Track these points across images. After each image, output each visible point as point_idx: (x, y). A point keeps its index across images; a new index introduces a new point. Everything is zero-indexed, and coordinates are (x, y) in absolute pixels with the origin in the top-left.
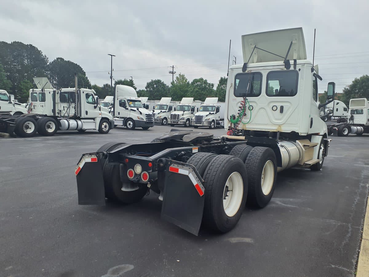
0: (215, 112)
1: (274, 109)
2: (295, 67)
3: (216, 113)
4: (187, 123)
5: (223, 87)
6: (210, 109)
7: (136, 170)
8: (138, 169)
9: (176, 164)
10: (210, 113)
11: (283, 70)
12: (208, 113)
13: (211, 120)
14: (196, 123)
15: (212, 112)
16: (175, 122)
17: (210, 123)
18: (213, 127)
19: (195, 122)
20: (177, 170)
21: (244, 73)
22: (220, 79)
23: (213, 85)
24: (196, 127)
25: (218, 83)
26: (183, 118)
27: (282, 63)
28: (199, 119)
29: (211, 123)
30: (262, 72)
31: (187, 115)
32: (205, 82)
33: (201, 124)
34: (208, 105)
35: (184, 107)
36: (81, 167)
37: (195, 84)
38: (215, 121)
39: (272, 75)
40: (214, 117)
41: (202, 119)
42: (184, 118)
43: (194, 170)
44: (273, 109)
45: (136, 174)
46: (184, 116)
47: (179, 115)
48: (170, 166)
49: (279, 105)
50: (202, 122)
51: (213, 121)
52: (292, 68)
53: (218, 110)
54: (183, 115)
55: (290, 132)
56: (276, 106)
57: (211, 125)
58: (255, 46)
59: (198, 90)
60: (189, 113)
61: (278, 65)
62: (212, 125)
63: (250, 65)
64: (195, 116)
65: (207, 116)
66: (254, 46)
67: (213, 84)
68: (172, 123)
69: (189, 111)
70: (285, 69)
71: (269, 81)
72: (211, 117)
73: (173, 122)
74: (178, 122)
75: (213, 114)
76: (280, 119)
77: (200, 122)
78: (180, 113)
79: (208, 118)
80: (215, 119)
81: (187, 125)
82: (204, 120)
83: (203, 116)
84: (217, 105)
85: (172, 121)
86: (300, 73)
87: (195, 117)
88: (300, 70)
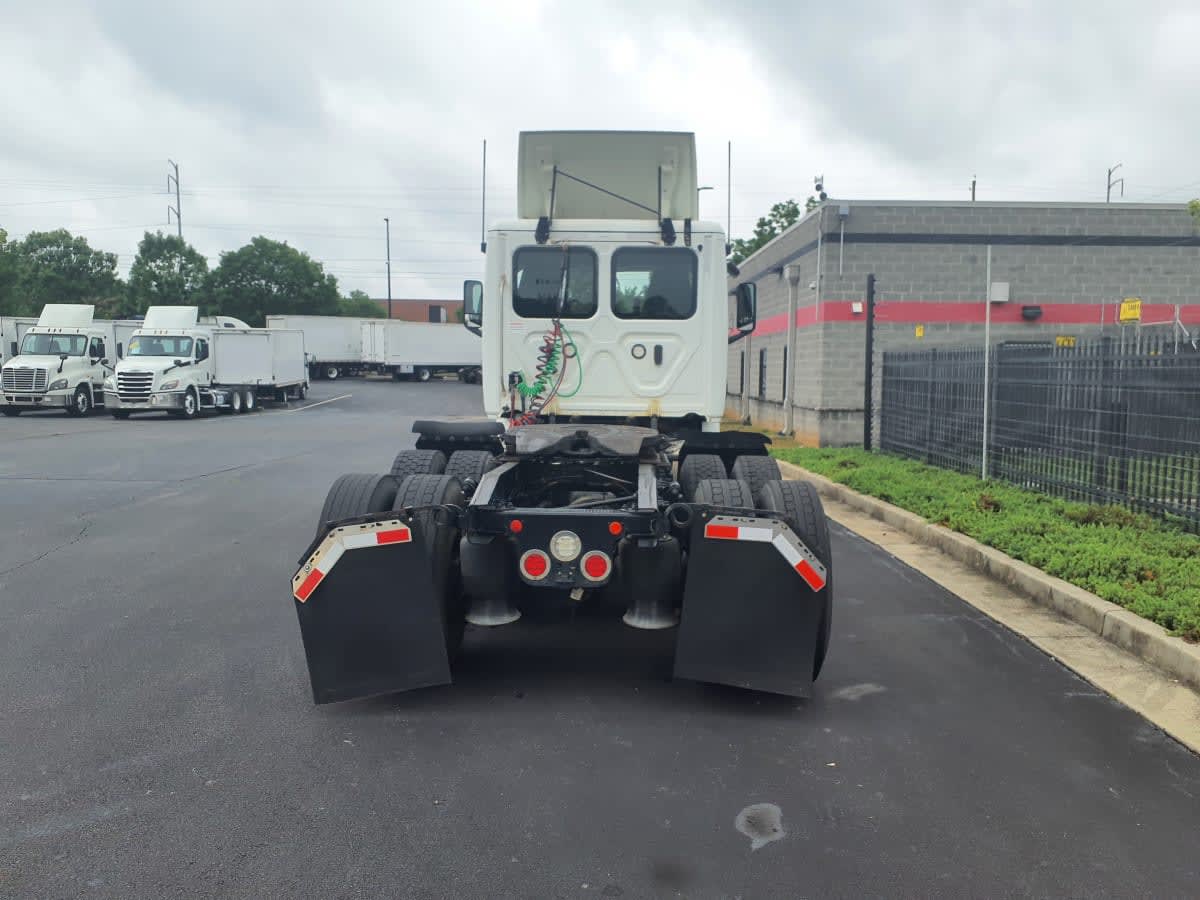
0: (192, 359)
1: (638, 352)
2: (688, 239)
3: (196, 362)
4: (80, 399)
5: (158, 267)
6: (168, 346)
7: (557, 551)
8: (566, 546)
9: (728, 515)
10: (178, 364)
11: (657, 246)
12: (169, 362)
13: (182, 388)
14: (123, 401)
15: (184, 360)
16: (29, 399)
17: (182, 398)
18: (191, 411)
19: (121, 395)
20: (735, 531)
21: (540, 246)
22: (143, 238)
23: (112, 260)
24: (121, 415)
25: (136, 251)
26: (60, 381)
27: (652, 225)
28: (136, 384)
29: (185, 400)
30: (596, 247)
31: (77, 371)
32: (81, 247)
33: (146, 401)
34: (163, 334)
35: (55, 339)
36: (325, 570)
37: (34, 251)
38: (197, 389)
39: (626, 258)
40: (192, 376)
41: (150, 384)
42: (67, 382)
43: (791, 524)
44: (635, 353)
45: (557, 565)
46: (64, 376)
47: (41, 372)
48: (710, 523)
49: (650, 343)
50: (148, 395)
51: (191, 389)
52: (680, 242)
53: (203, 353)
54: (60, 371)
55: (682, 415)
56: (643, 347)
57: (184, 404)
58: (555, 167)
59: (53, 274)
60: (83, 363)
61: (641, 231)
62: (187, 403)
63: (559, 224)
64: (119, 374)
65: (166, 372)
66: (551, 167)
67: (112, 255)
68: (14, 402)
69: (83, 354)
70: (662, 244)
71: (619, 275)
72: (185, 378)
73: (18, 399)
74: (40, 399)
75: (188, 364)
76: (656, 382)
77: (144, 396)
78: (48, 363)
79: (169, 379)
80: (195, 383)
81: (80, 406)
82: (155, 387)
83: (152, 374)
84: (197, 334)
85: (13, 395)
86: (701, 257)
87: (119, 379)
88: (700, 247)
